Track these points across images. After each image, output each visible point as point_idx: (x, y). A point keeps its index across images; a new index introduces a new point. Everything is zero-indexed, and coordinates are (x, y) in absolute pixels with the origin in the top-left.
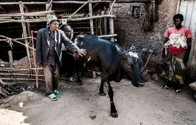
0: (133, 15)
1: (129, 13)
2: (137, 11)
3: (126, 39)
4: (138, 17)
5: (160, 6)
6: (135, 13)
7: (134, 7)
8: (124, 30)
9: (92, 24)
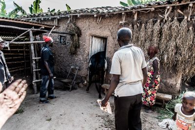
0: (61, 42)
1: (58, 40)
2: (63, 40)
3: (57, 60)
4: (65, 44)
5: (80, 38)
6: (62, 40)
7: (61, 36)
8: (55, 53)
9: (32, 48)
